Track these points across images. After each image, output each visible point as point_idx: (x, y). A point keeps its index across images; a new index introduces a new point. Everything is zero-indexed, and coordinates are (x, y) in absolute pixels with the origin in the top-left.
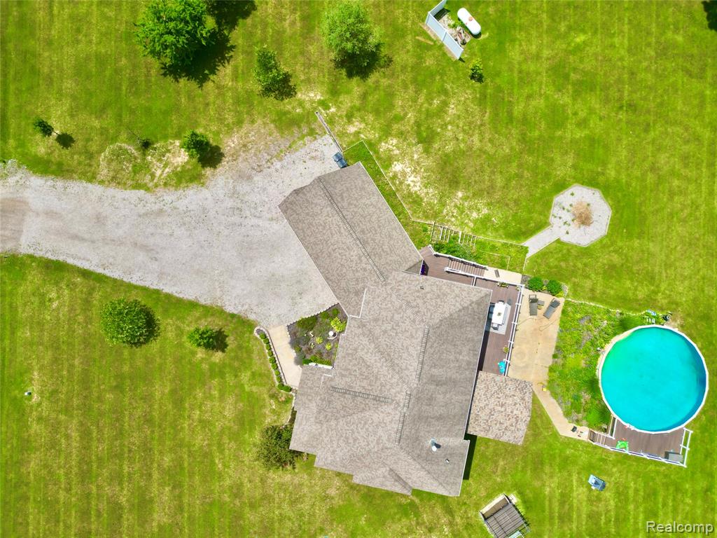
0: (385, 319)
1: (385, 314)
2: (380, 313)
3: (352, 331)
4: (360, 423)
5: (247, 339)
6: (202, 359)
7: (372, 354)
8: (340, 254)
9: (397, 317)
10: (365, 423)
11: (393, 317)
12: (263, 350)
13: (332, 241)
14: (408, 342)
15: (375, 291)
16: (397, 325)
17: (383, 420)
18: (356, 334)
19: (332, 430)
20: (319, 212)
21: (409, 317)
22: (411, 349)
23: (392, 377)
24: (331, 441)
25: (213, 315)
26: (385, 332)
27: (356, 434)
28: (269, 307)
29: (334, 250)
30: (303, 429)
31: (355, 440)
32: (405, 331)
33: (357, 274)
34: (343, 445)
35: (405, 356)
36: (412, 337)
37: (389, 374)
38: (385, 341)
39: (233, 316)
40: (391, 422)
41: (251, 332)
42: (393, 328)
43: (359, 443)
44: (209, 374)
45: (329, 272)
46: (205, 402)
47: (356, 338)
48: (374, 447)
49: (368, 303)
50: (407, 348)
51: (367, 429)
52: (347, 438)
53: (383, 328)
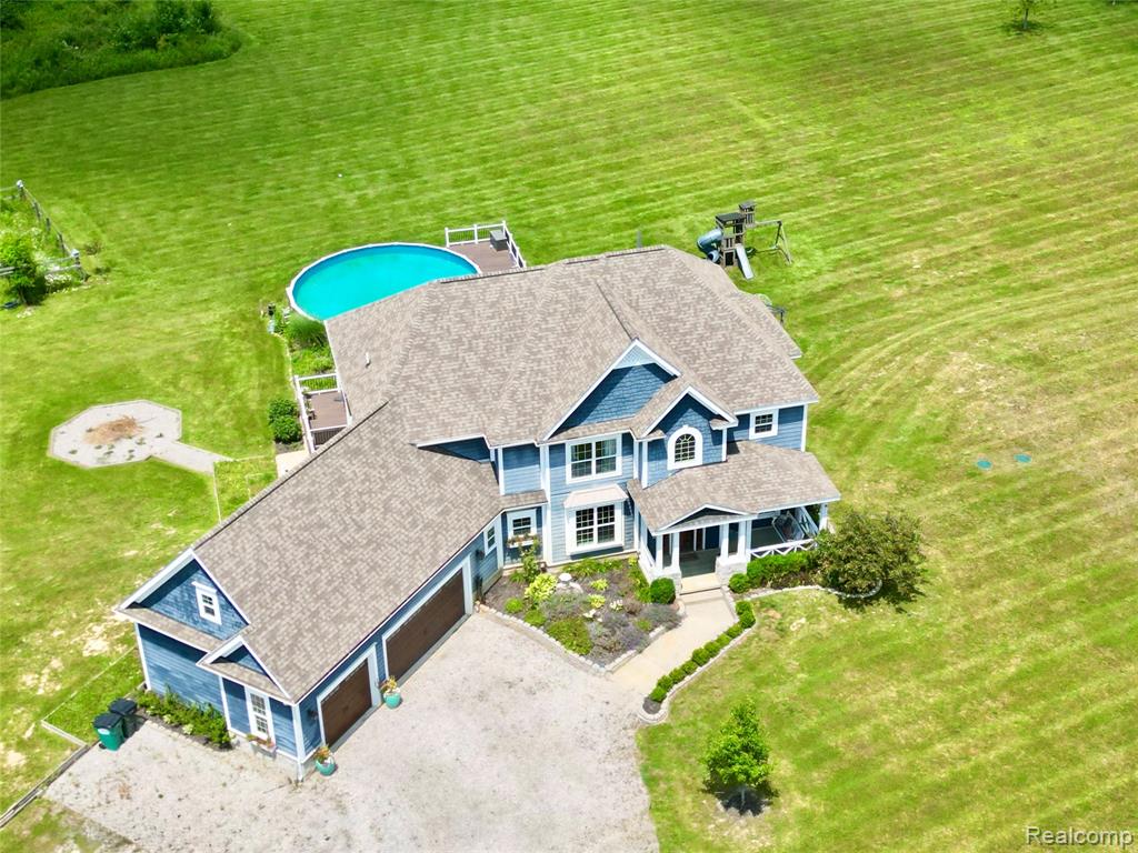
0: (461, 374)
1: (451, 377)
2: (454, 389)
3: (519, 426)
4: (676, 330)
5: (690, 730)
6: (804, 793)
7: (539, 361)
8: (362, 511)
9: (445, 349)
10: (670, 319)
11: (449, 358)
12: (690, 688)
13: (338, 527)
14: (480, 307)
15: (414, 418)
16: (459, 341)
17: (641, 286)
18: (519, 414)
20: (276, 555)
21: (432, 322)
22: (491, 298)
23: (557, 302)
24: (749, 379)
25: (678, 823)
26: (485, 363)
27: (700, 330)
28: (581, 725)
29: (360, 528)
30: (783, 483)
31: (713, 329)
32: (462, 321)
33: (394, 469)
35: (510, 306)
36: (467, 303)
37: (555, 310)
38: (502, 355)
39: (651, 782)
40: (635, 270)
41: (665, 728)
42: (470, 349)
44: (828, 764)
45: (417, 552)
46: (903, 742)
47: (528, 409)
49: (445, 425)
50: (493, 305)
51: (678, 311)
52: (721, 347)
53: (480, 370)
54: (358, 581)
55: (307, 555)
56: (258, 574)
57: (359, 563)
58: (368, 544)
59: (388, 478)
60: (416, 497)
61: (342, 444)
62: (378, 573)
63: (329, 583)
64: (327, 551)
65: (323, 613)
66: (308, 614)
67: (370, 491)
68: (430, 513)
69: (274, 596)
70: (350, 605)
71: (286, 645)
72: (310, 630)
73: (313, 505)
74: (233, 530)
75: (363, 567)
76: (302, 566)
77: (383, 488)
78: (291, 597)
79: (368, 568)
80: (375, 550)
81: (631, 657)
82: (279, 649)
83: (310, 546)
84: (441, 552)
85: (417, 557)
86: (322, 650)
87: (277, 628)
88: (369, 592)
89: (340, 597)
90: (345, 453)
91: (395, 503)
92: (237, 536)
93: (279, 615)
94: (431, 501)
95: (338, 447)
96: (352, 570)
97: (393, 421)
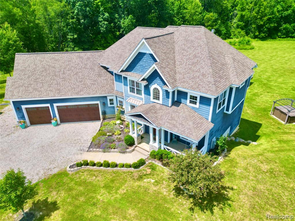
4: (183, 53)
8: (68, 70)
13: (58, 70)
19: (184, 78)
20: (35, 67)
29: (64, 73)
33: (88, 67)
34: (198, 67)
43: (198, 53)
45: (74, 88)
48: (203, 41)
54: (50, 85)
55: (43, 71)
56: (26, 68)
57: (55, 81)
58: (62, 78)
59: (84, 68)
60: (88, 76)
61: (79, 54)
62: (58, 86)
63: (42, 80)
64: (49, 74)
65: (33, 85)
66: (29, 83)
67: (76, 68)
68: (88, 82)
69: (24, 74)
70: (42, 88)
71: (16, 86)
72: (25, 87)
73: (56, 62)
74: (30, 56)
75: (55, 82)
76: (39, 73)
77: (80, 69)
78: (29, 77)
79: (56, 83)
80: (62, 81)
81: (99, 151)
82: (13, 86)
83: (46, 70)
84: (82, 92)
85: (73, 89)
86: (23, 93)
87: (17, 81)
88: (51, 88)
89: (41, 85)
90: (77, 56)
91: (80, 74)
92: (29, 57)
93: (21, 79)
94: (91, 79)
95: (76, 54)
96: (51, 81)
97: (100, 56)
